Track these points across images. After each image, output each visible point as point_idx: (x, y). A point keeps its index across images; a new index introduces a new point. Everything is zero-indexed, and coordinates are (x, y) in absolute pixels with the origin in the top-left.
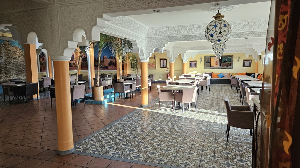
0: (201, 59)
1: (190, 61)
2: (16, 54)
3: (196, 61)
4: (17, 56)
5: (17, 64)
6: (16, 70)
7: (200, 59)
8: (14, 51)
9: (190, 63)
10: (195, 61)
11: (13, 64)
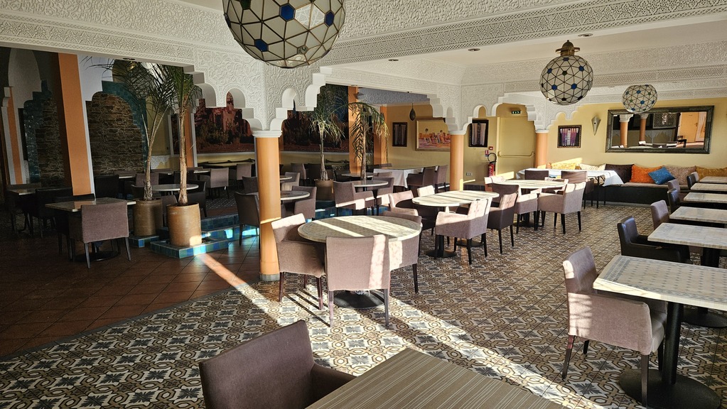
0: (596, 121)
1: (560, 128)
2: (111, 113)
3: (579, 127)
4: (114, 117)
5: (116, 136)
6: (112, 151)
7: (593, 120)
8: (107, 107)
9: (559, 131)
10: (575, 127)
11: (105, 136)
